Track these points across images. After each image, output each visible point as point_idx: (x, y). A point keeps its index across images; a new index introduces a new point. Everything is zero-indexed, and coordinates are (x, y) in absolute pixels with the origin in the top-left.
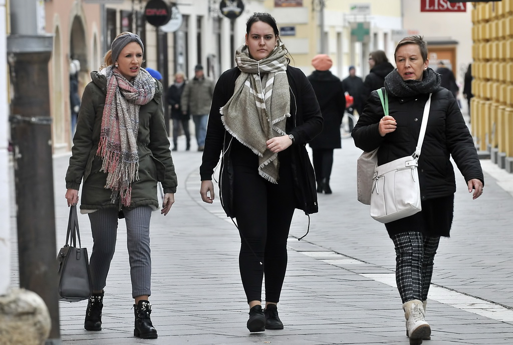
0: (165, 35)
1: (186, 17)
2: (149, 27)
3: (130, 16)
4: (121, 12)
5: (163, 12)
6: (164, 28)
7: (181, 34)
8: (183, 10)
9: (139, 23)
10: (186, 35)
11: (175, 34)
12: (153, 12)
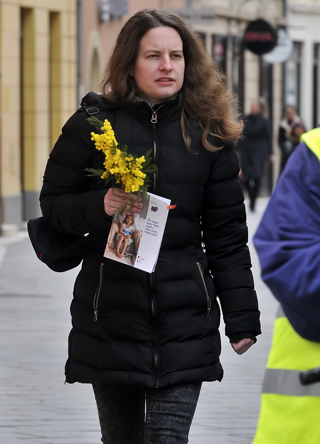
0: (270, 68)
1: (298, 45)
2: (249, 56)
3: (224, 41)
4: (214, 37)
5: (266, 37)
6: (269, 58)
7: (291, 66)
8: (294, 34)
9: (237, 50)
10: (299, 67)
11: (284, 65)
12: (255, 36)
